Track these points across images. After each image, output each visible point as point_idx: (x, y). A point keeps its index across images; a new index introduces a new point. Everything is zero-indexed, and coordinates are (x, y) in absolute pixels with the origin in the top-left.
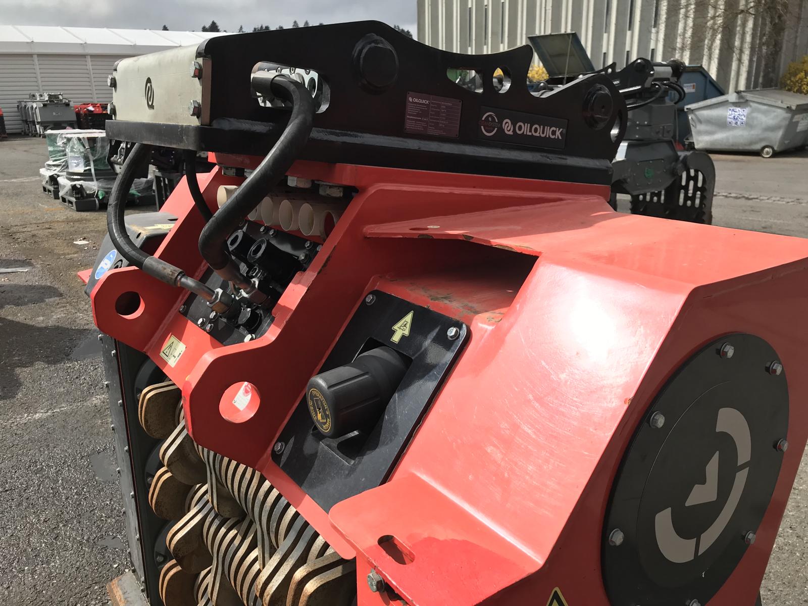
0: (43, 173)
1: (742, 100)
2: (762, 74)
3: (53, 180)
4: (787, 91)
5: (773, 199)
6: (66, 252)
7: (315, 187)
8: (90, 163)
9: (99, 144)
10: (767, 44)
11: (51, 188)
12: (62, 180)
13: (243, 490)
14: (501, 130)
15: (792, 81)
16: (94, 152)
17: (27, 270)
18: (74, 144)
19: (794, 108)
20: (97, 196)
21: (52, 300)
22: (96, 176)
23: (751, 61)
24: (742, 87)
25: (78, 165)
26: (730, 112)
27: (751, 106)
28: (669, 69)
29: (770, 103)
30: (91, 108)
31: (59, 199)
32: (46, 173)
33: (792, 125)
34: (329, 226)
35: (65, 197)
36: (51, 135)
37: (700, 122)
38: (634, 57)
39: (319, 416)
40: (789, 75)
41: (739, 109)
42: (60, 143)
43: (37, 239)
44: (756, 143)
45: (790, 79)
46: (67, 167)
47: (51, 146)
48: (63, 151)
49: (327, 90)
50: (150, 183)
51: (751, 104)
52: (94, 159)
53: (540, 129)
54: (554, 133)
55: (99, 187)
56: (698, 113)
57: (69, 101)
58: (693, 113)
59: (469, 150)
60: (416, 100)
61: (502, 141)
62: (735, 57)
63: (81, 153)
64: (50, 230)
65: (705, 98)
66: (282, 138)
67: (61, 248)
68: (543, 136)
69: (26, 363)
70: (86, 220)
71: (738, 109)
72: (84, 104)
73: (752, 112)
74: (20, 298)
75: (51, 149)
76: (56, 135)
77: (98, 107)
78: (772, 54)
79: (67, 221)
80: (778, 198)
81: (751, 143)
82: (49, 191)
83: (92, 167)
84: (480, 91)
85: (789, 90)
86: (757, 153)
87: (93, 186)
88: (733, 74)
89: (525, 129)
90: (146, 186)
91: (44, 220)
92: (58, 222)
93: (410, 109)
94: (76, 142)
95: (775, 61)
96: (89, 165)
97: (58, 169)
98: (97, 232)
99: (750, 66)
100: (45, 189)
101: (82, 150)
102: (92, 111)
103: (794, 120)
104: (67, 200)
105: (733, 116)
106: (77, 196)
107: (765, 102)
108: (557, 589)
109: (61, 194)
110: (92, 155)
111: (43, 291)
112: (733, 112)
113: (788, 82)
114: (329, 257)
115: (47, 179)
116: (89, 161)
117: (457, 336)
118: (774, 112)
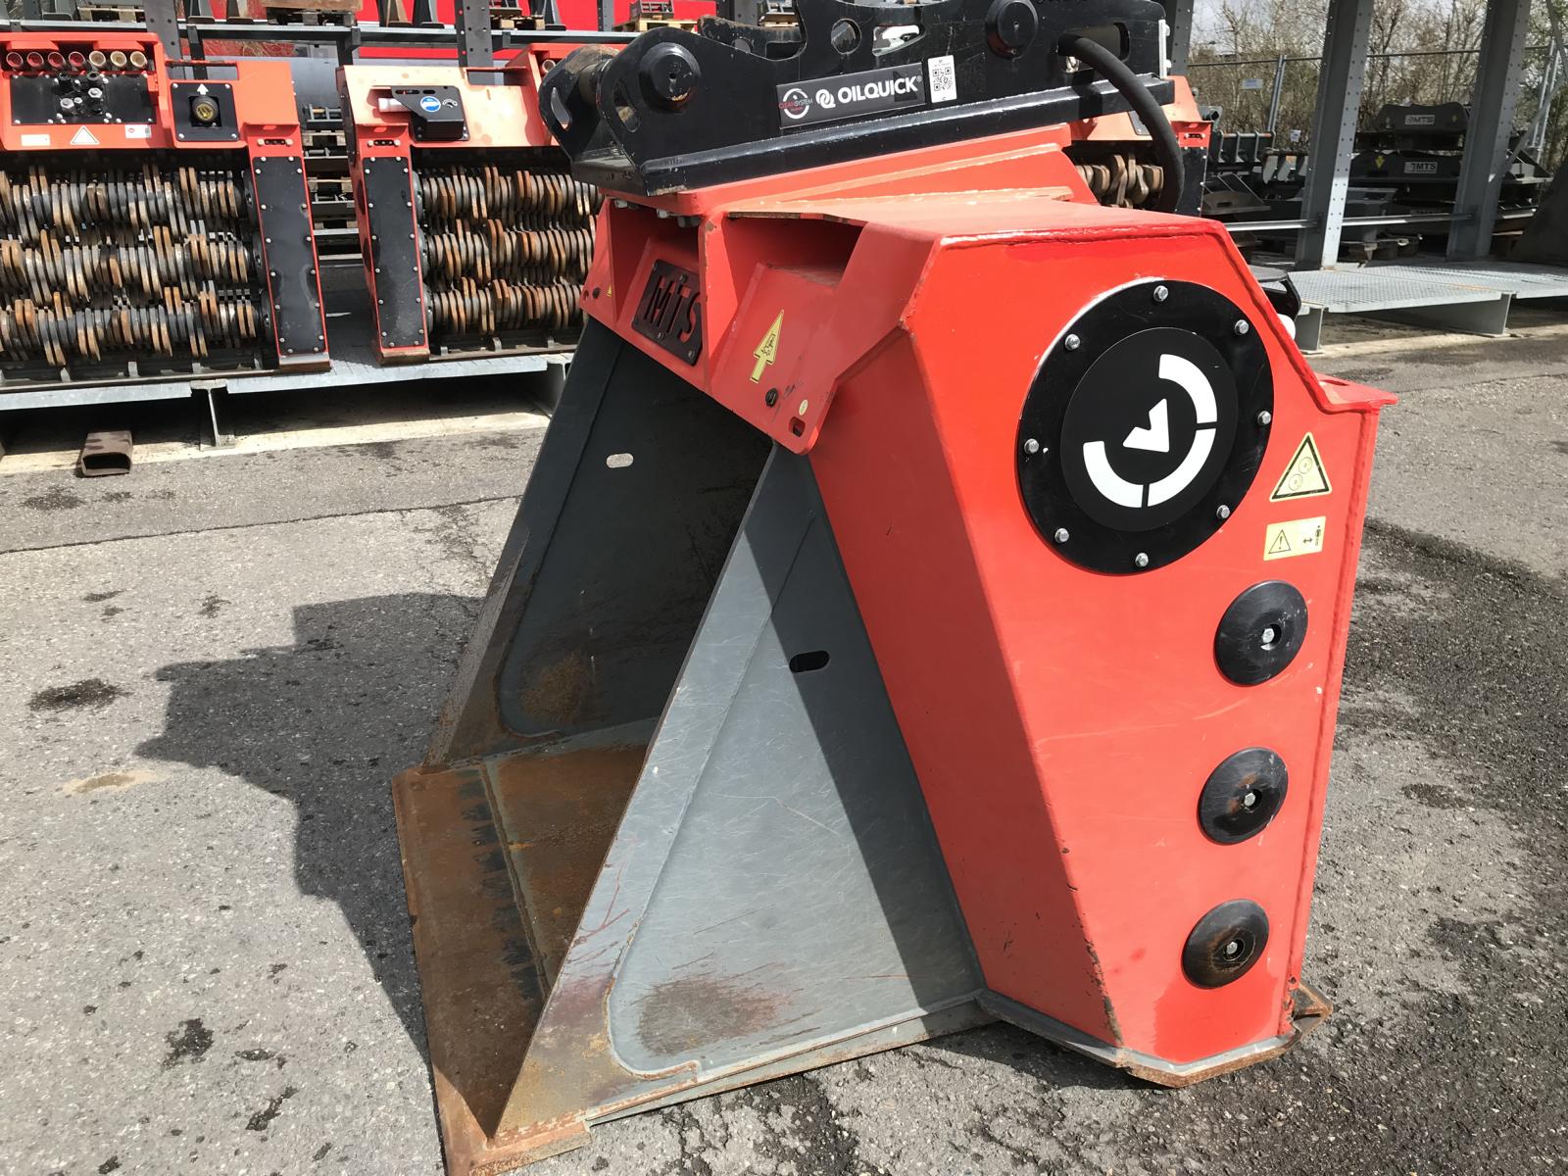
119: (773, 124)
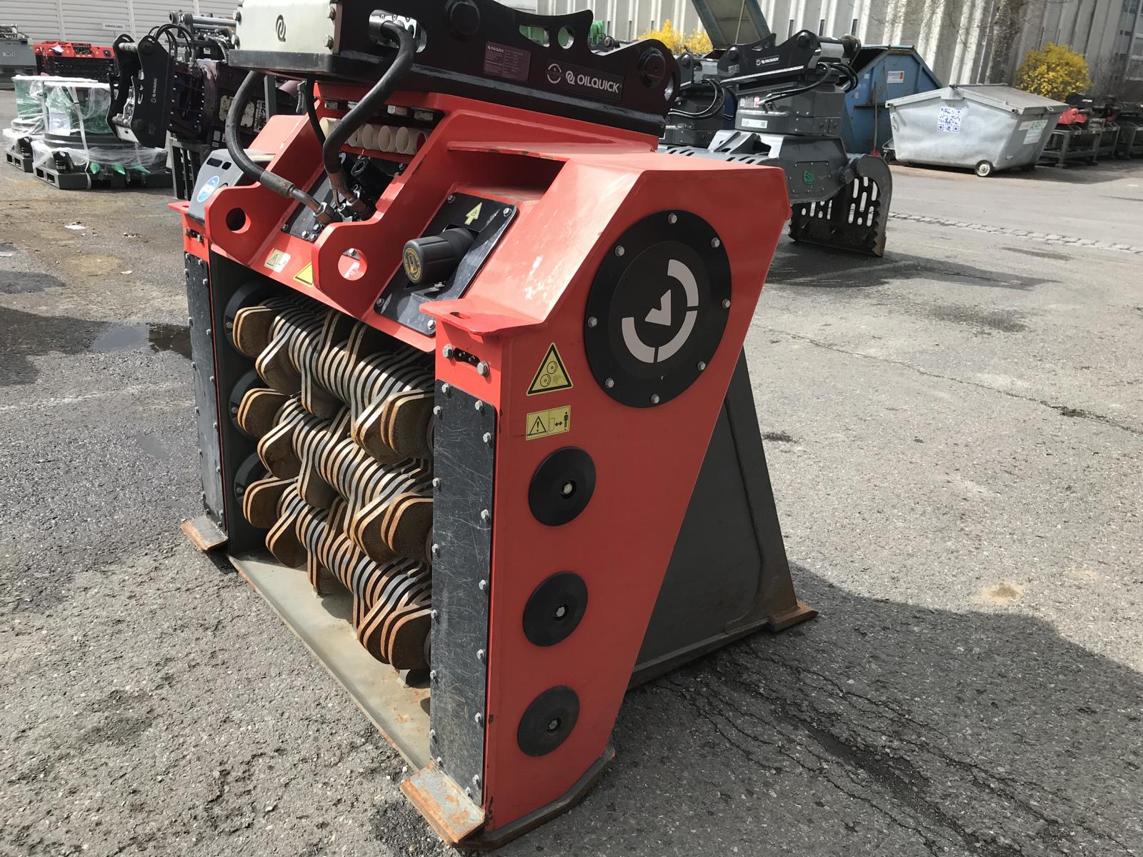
0: (8, 136)
1: (958, 98)
2: (990, 64)
3: (25, 145)
4: (1022, 90)
5: (974, 226)
6: (58, 237)
7: (411, 112)
8: (78, 124)
9: (92, 98)
10: (1000, 23)
11: (21, 157)
12: (38, 145)
13: (340, 374)
14: (564, 80)
15: (1029, 77)
16: (85, 109)
17: (10, 255)
18: (57, 95)
19: (1021, 112)
20: (89, 170)
21: (53, 289)
22: (87, 142)
23: (979, 45)
24: (965, 80)
25: (62, 125)
26: (942, 113)
27: (968, 107)
28: (841, 47)
29: (991, 103)
30: (58, 49)
31: (32, 172)
32: (14, 136)
33: (1017, 135)
34: (421, 142)
35: (42, 168)
36: (22, 82)
37: (904, 123)
38: (799, 28)
39: (412, 268)
40: (1026, 68)
41: (953, 109)
42: (34, 93)
43: (13, 221)
44: (971, 156)
45: (1028, 74)
46: (43, 128)
47: (21, 97)
48: (37, 105)
49: (424, 35)
50: (162, 159)
51: (969, 103)
52: (86, 118)
53: (599, 82)
54: (611, 87)
55: (91, 157)
56: (901, 111)
57: (27, 37)
58: (895, 111)
59: (537, 94)
60: (494, 49)
61: (564, 89)
62: (961, 37)
63: (67, 108)
64: (28, 210)
65: (916, 92)
66: (392, 66)
67: (49, 233)
68: (601, 88)
69: (38, 352)
70: (75, 200)
71: (951, 109)
72: (48, 42)
73: (969, 114)
74: (10, 285)
75: (20, 101)
76: (28, 83)
77: (69, 47)
78: (1005, 38)
79: (51, 201)
80: (979, 226)
81: (965, 157)
82: (17, 161)
83: (82, 130)
84: (548, 45)
85: (1025, 89)
86: (971, 170)
87: (83, 156)
88: (956, 61)
89: (586, 81)
90: (158, 161)
91: (16, 198)
92: (37, 200)
93: (488, 56)
94: (59, 93)
95: (1008, 48)
96: (76, 126)
97: (31, 130)
98: (94, 216)
99: (978, 53)
100: (9, 158)
101: (68, 104)
102: (60, 54)
103: (1020, 129)
104: (45, 173)
105: (945, 118)
106: (61, 168)
107: (985, 101)
108: (553, 343)
109: (35, 165)
110: (82, 112)
111: (38, 279)
112: (946, 114)
113: (1025, 77)
114: (421, 162)
115: (15, 143)
116: (78, 120)
117: (509, 214)
118: (997, 116)
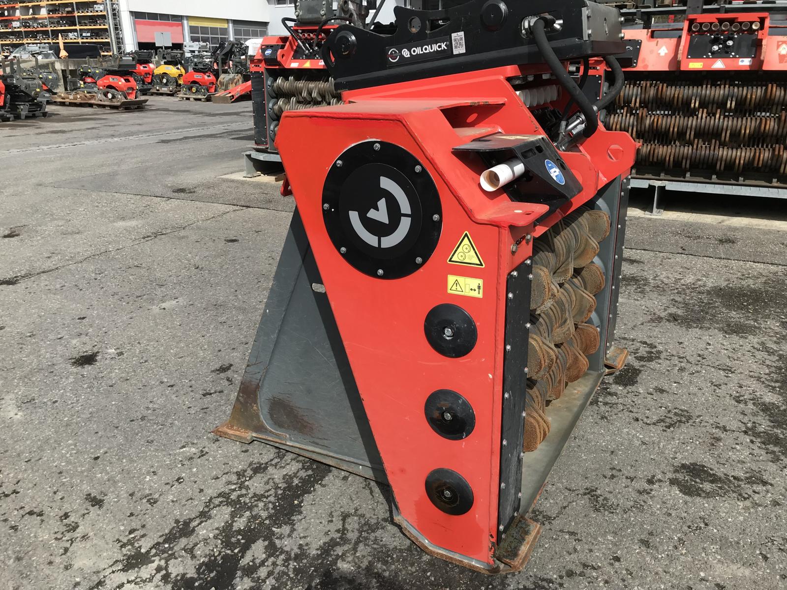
119: (384, 64)
